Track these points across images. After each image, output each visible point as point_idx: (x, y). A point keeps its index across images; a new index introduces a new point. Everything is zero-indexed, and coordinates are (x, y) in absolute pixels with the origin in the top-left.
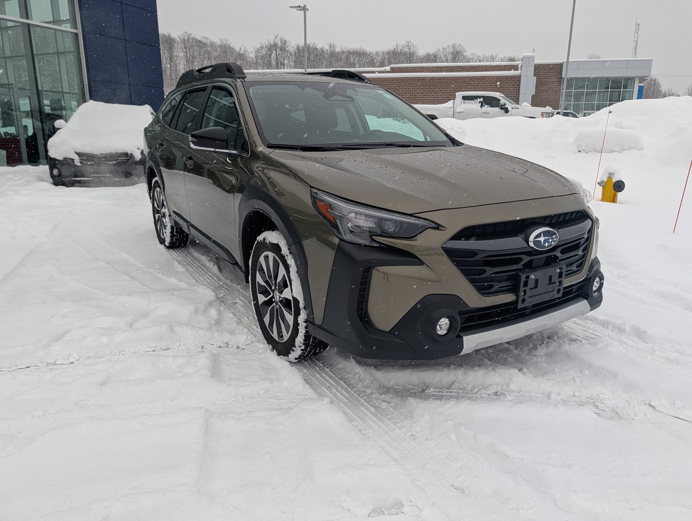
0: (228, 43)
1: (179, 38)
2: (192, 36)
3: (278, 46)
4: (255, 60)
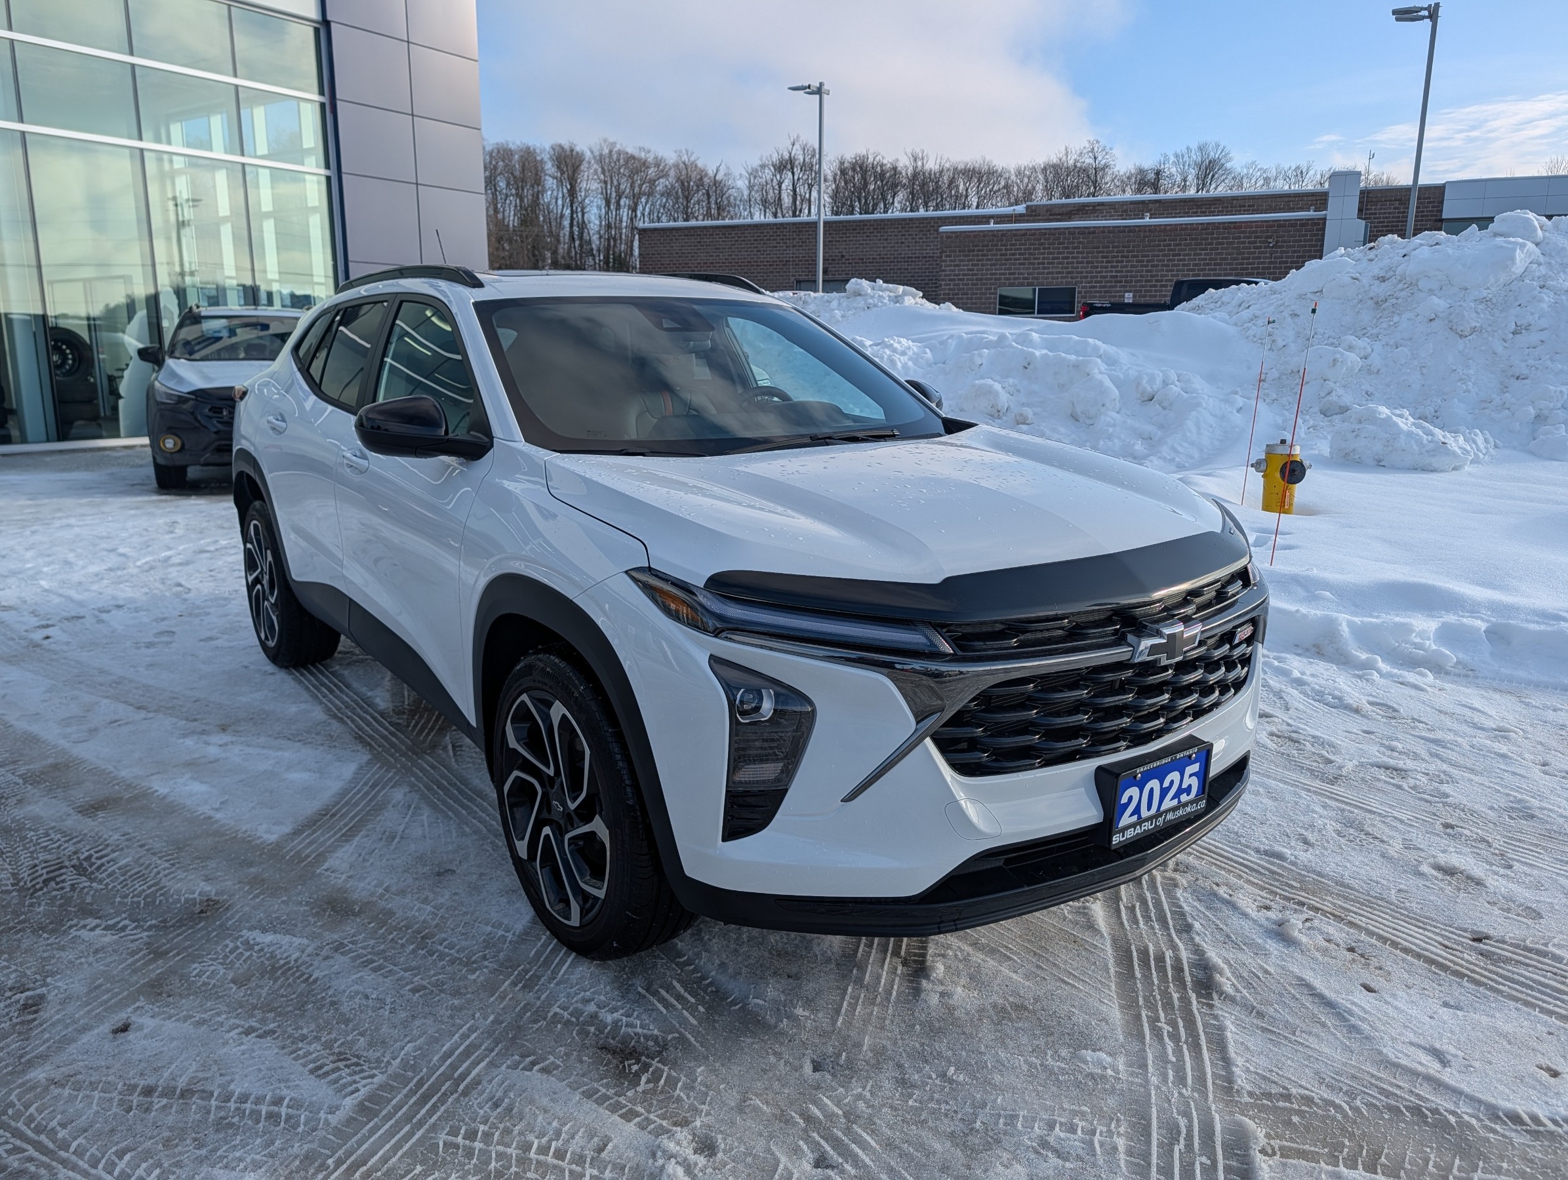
0: (692, 159)
1: (592, 152)
2: (618, 147)
3: (797, 162)
4: (746, 193)
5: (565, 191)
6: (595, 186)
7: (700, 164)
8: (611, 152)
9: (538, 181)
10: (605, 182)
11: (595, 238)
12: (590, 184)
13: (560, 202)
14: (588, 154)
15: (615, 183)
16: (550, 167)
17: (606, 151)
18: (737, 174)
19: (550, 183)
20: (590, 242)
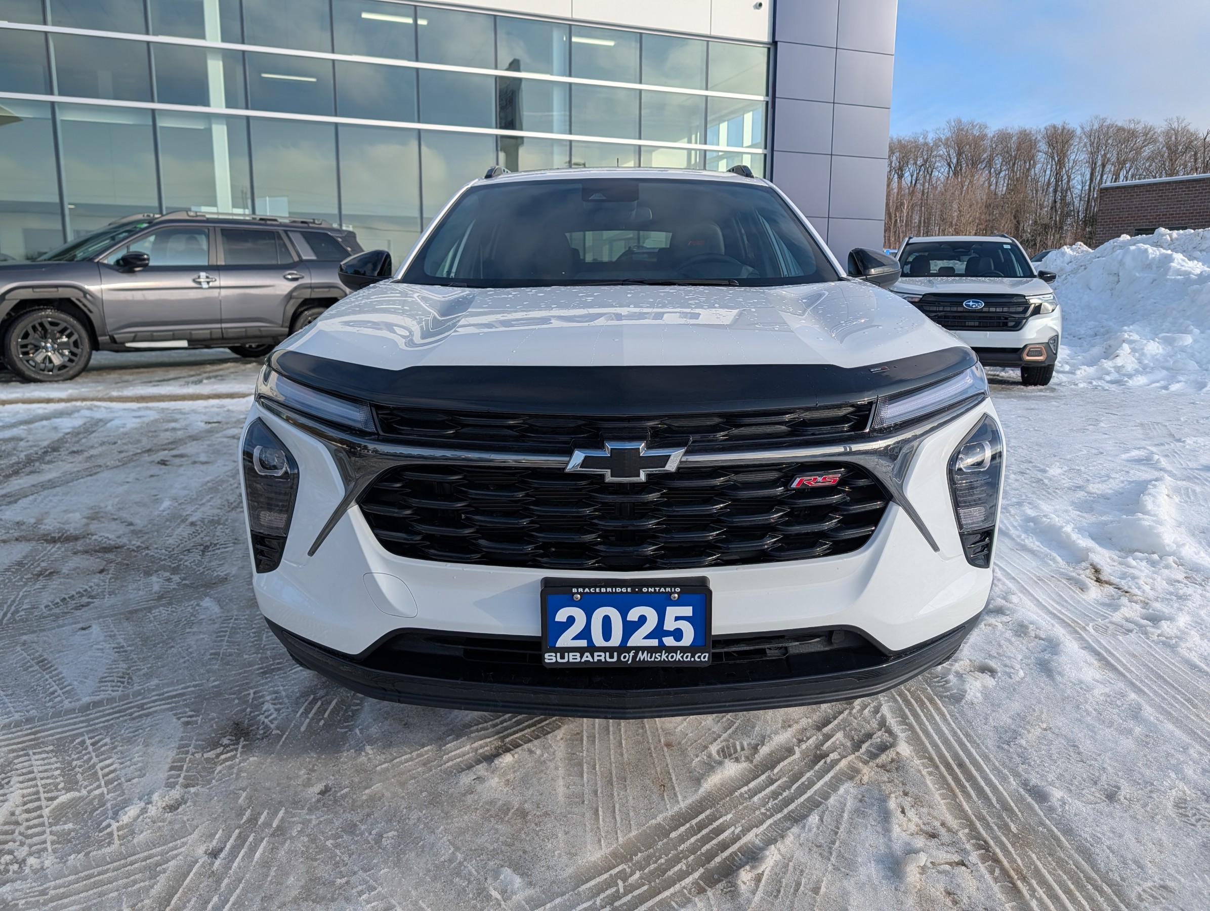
0: (1183, 125)
1: (1083, 129)
2: (1108, 122)
5: (1054, 163)
6: (1083, 156)
7: (1192, 128)
8: (1101, 126)
9: (1032, 159)
10: (1093, 154)
11: (1077, 201)
12: (1078, 156)
13: (1048, 172)
14: (1079, 132)
15: (1102, 152)
16: (1043, 146)
17: (1096, 126)
19: (1041, 157)
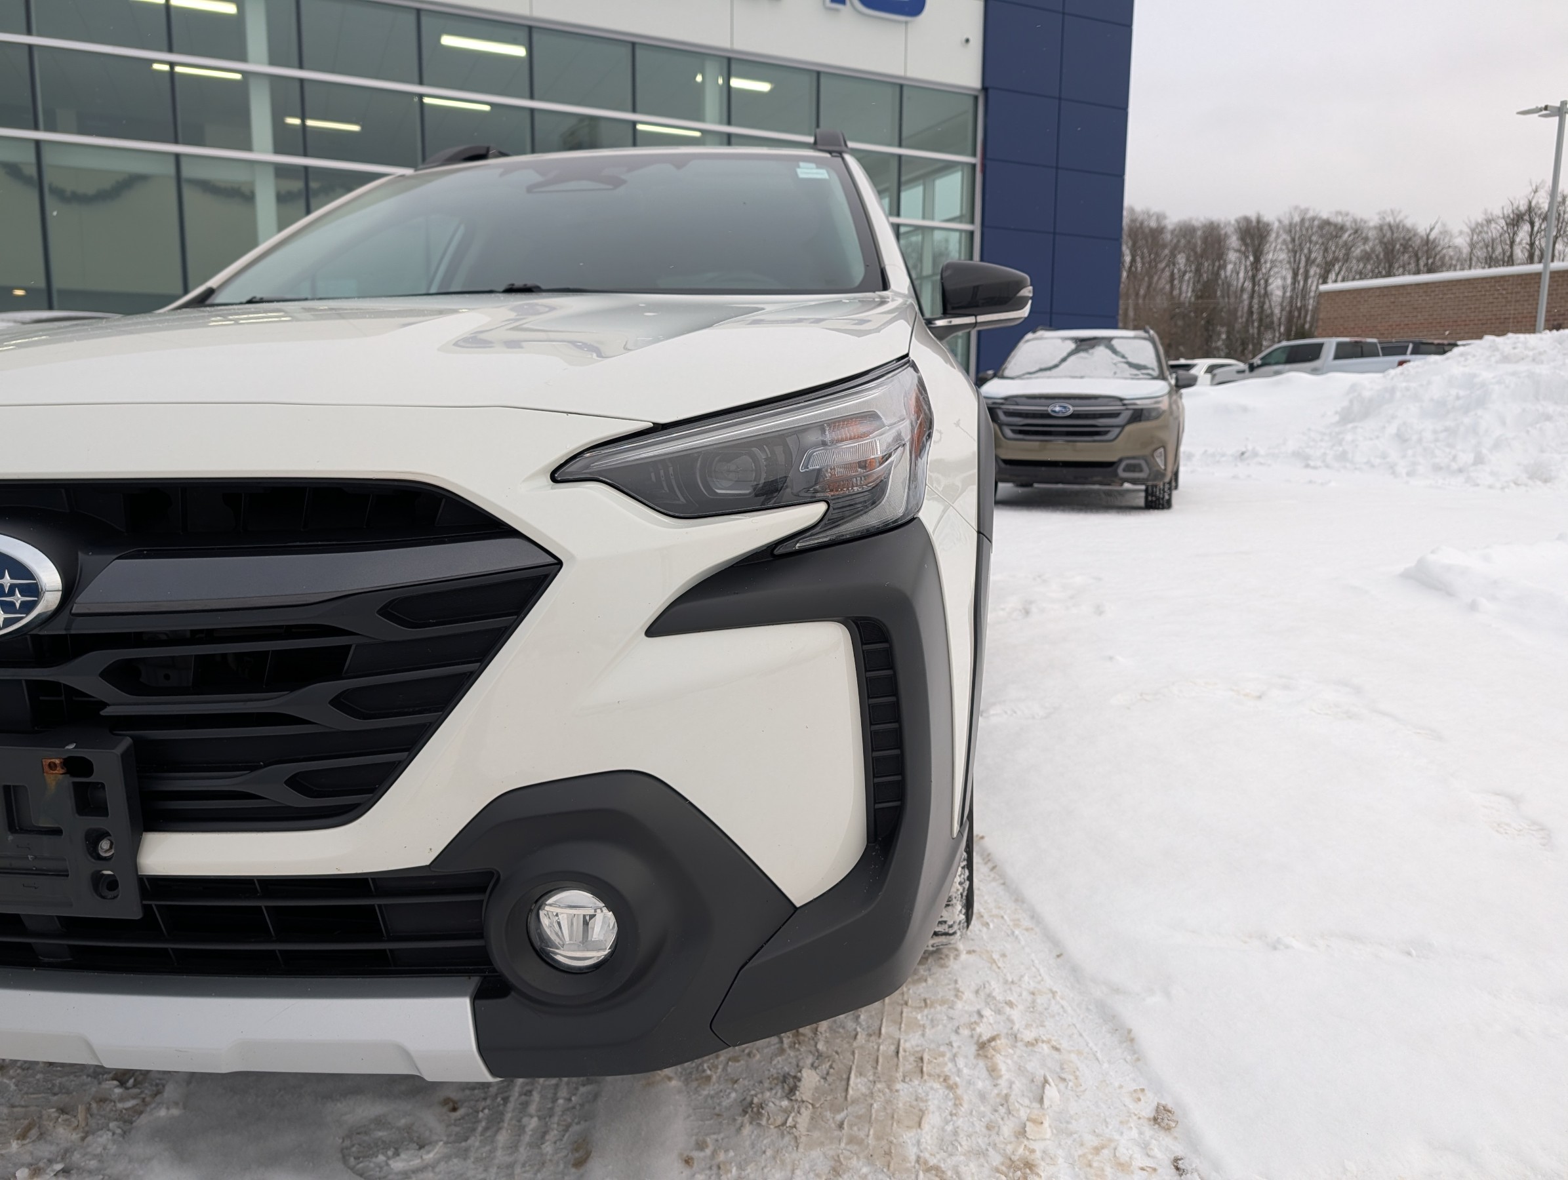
0: (1398, 220)
1: (1280, 221)
2: (1311, 214)
3: (1539, 212)
4: (1466, 250)
5: (1248, 263)
6: (1283, 256)
7: (1409, 223)
8: (1303, 220)
9: (1220, 256)
10: (1295, 252)
11: (1277, 311)
12: (1276, 253)
13: (1242, 275)
14: (1276, 224)
15: (1306, 251)
16: (1234, 241)
17: (1297, 219)
18: (1455, 231)
19: (1232, 256)
20: (1272, 314)
